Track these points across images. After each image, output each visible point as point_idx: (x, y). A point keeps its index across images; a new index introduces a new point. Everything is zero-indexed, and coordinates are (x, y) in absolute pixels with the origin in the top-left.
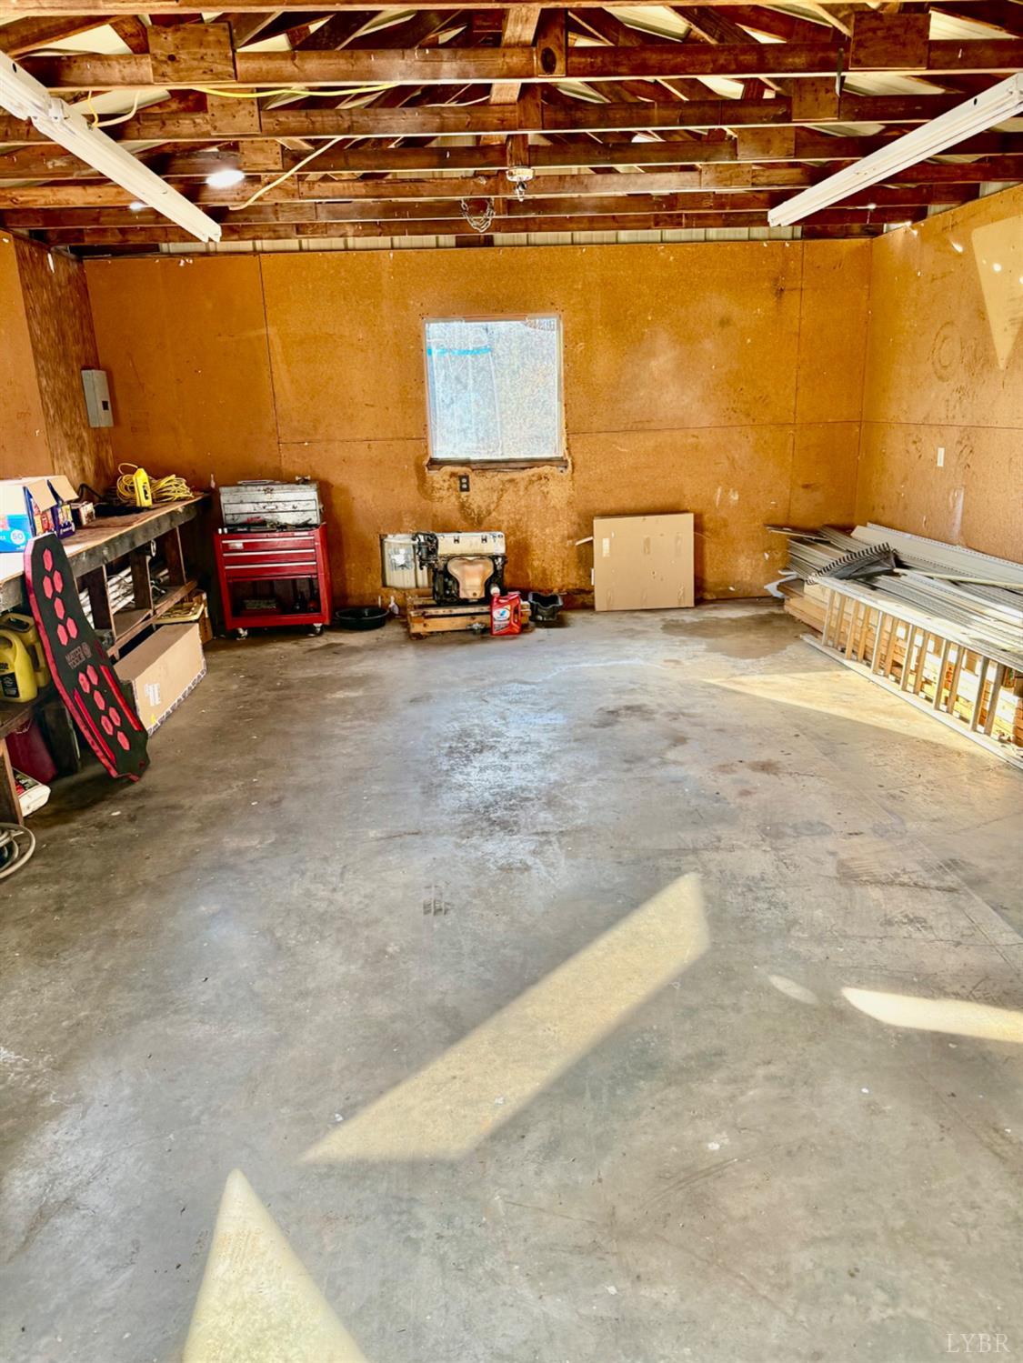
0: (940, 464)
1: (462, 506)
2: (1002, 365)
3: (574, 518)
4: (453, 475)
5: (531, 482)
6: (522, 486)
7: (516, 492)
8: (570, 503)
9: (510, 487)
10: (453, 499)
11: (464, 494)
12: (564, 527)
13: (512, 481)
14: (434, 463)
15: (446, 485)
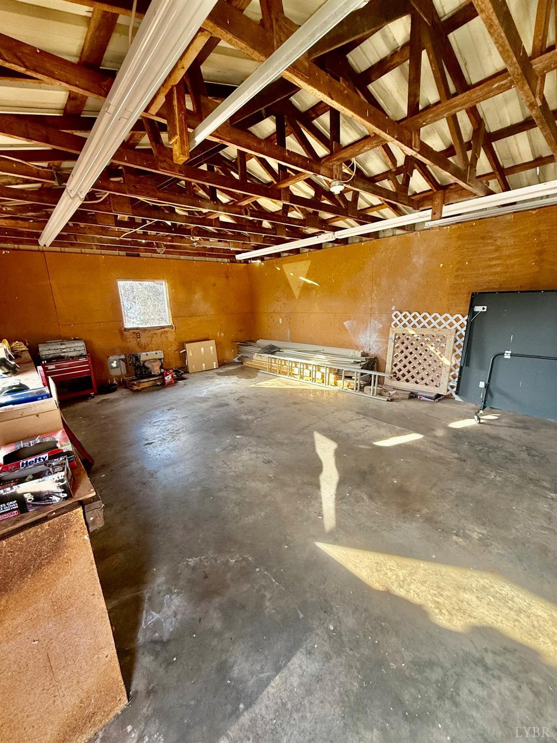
0: (281, 322)
1: (138, 343)
2: (297, 298)
3: (177, 344)
4: (134, 333)
5: (162, 334)
6: (159, 335)
7: (157, 337)
8: (175, 340)
9: (155, 336)
10: (135, 341)
11: (139, 339)
12: (175, 347)
13: (155, 334)
14: (126, 330)
15: (132, 337)
